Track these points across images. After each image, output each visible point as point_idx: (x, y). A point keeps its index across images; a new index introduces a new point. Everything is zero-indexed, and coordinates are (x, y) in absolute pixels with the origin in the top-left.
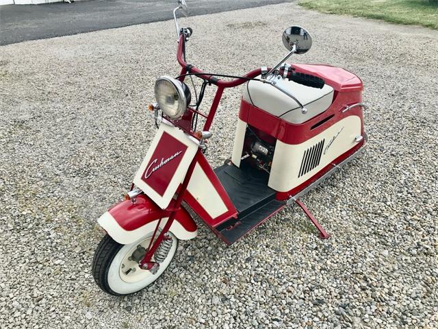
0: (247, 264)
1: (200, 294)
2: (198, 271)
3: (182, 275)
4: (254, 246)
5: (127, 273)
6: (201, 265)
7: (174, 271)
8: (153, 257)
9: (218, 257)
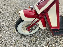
0: (56, 43)
1: (39, 44)
2: (42, 38)
3: (37, 37)
4: (60, 39)
5: (24, 29)
6: (43, 37)
7: (36, 35)
8: (31, 28)
9: (48, 37)
